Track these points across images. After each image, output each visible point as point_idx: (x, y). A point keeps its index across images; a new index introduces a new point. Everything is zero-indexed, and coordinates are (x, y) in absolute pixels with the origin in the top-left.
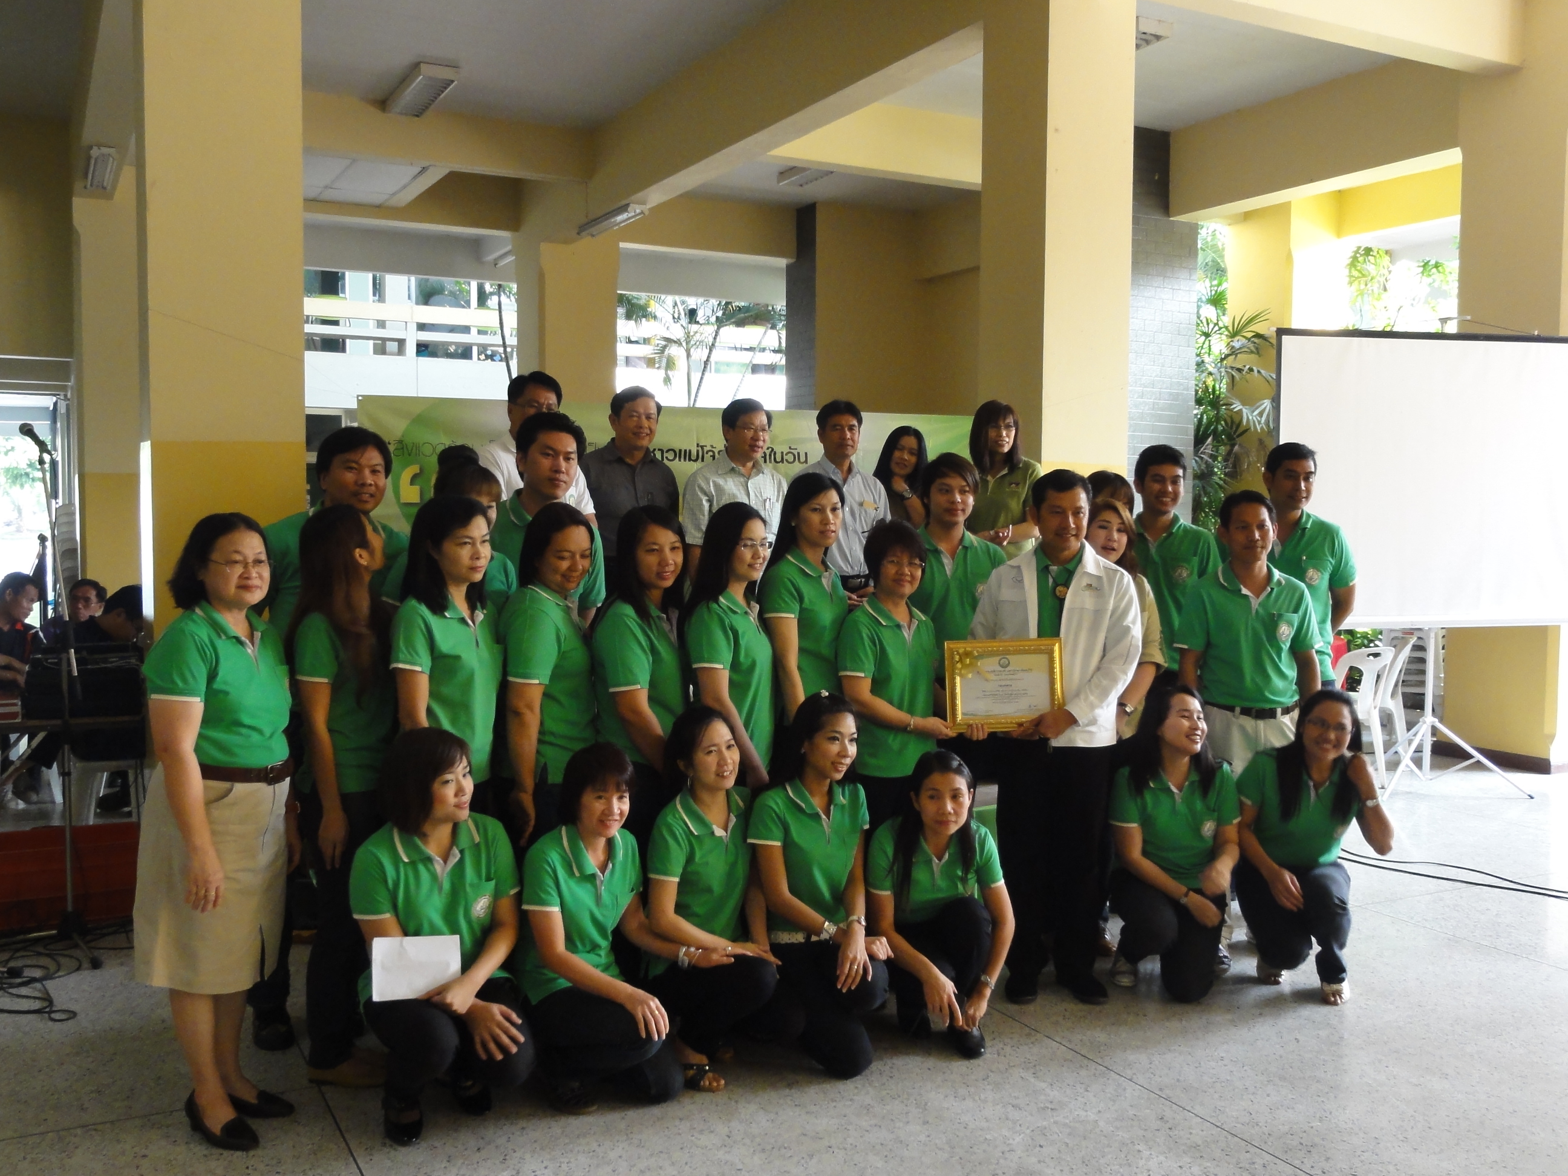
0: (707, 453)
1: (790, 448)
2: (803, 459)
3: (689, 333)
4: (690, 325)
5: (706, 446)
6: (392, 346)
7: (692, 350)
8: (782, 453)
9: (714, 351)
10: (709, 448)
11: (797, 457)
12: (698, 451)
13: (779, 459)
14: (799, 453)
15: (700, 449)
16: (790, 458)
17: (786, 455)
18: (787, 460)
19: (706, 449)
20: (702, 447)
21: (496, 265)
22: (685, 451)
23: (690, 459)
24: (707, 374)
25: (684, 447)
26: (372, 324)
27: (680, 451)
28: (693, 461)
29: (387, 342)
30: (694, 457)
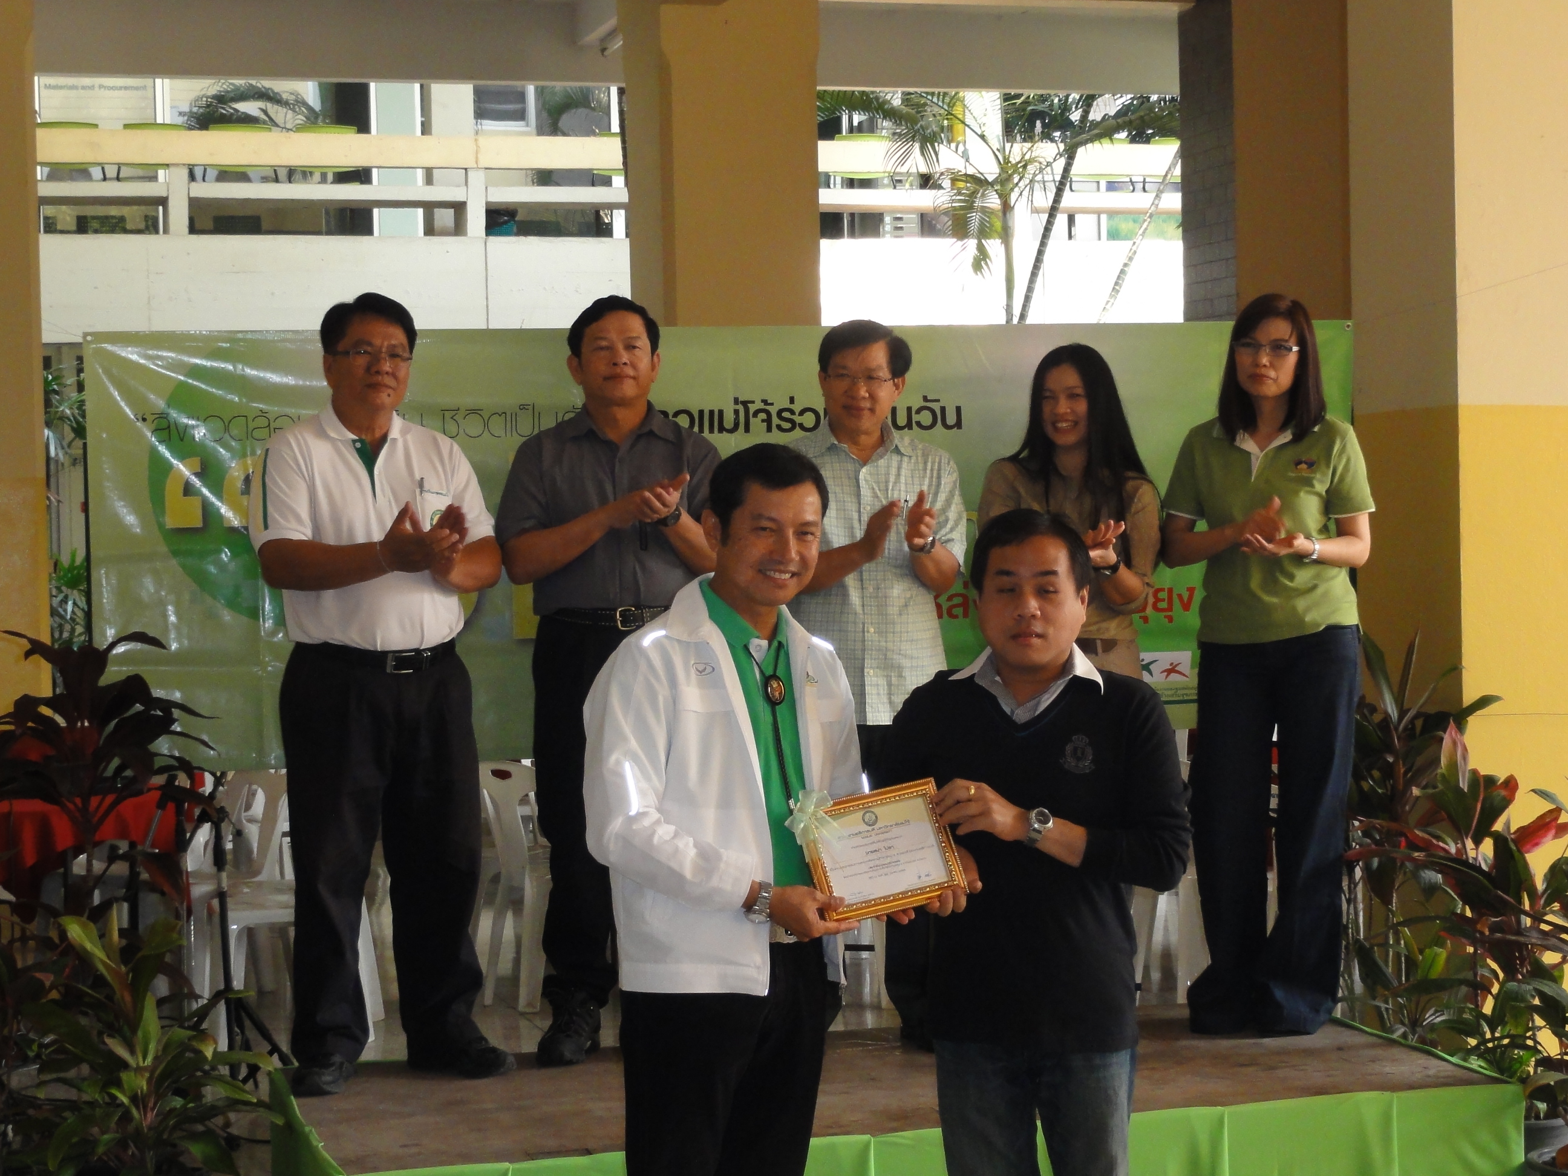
0: (756, 414)
1: (925, 399)
2: (951, 419)
3: (1007, 161)
4: (1008, 146)
5: (753, 402)
6: (444, 217)
7: (1014, 196)
8: (909, 409)
9: (1067, 192)
10: (760, 405)
11: (939, 417)
12: (736, 412)
13: (902, 420)
14: (943, 409)
15: (741, 408)
16: (926, 418)
17: (918, 412)
18: (919, 424)
19: (752, 408)
20: (745, 404)
21: (603, 50)
22: (712, 412)
23: (722, 429)
24: (1051, 243)
25: (709, 404)
26: (420, 174)
27: (701, 412)
28: (731, 431)
29: (436, 210)
30: (729, 420)
